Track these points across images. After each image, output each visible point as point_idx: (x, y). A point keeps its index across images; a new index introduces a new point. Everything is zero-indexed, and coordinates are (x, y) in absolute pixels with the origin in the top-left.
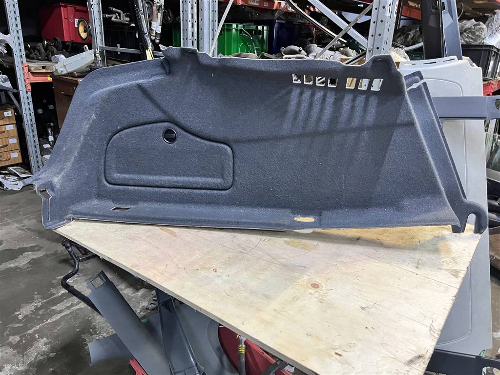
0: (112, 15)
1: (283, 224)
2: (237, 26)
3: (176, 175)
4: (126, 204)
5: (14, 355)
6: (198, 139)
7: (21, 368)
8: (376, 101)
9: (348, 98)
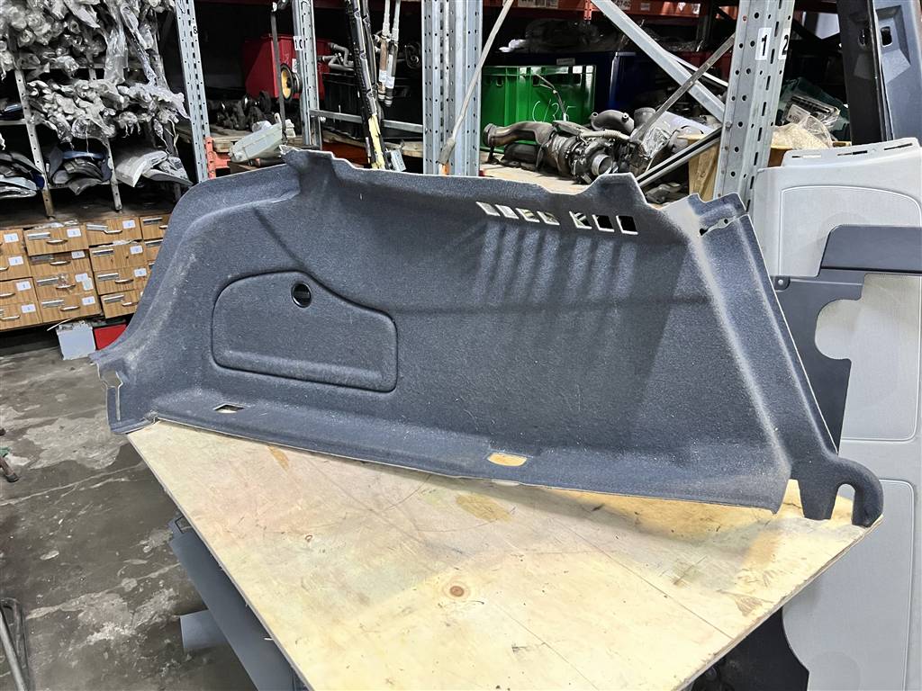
0: (330, 57)
1: (460, 467)
2: (529, 70)
3: (312, 360)
4: (242, 401)
5: (123, 610)
6: (343, 303)
7: (126, 633)
8: (634, 254)
9: (583, 245)
